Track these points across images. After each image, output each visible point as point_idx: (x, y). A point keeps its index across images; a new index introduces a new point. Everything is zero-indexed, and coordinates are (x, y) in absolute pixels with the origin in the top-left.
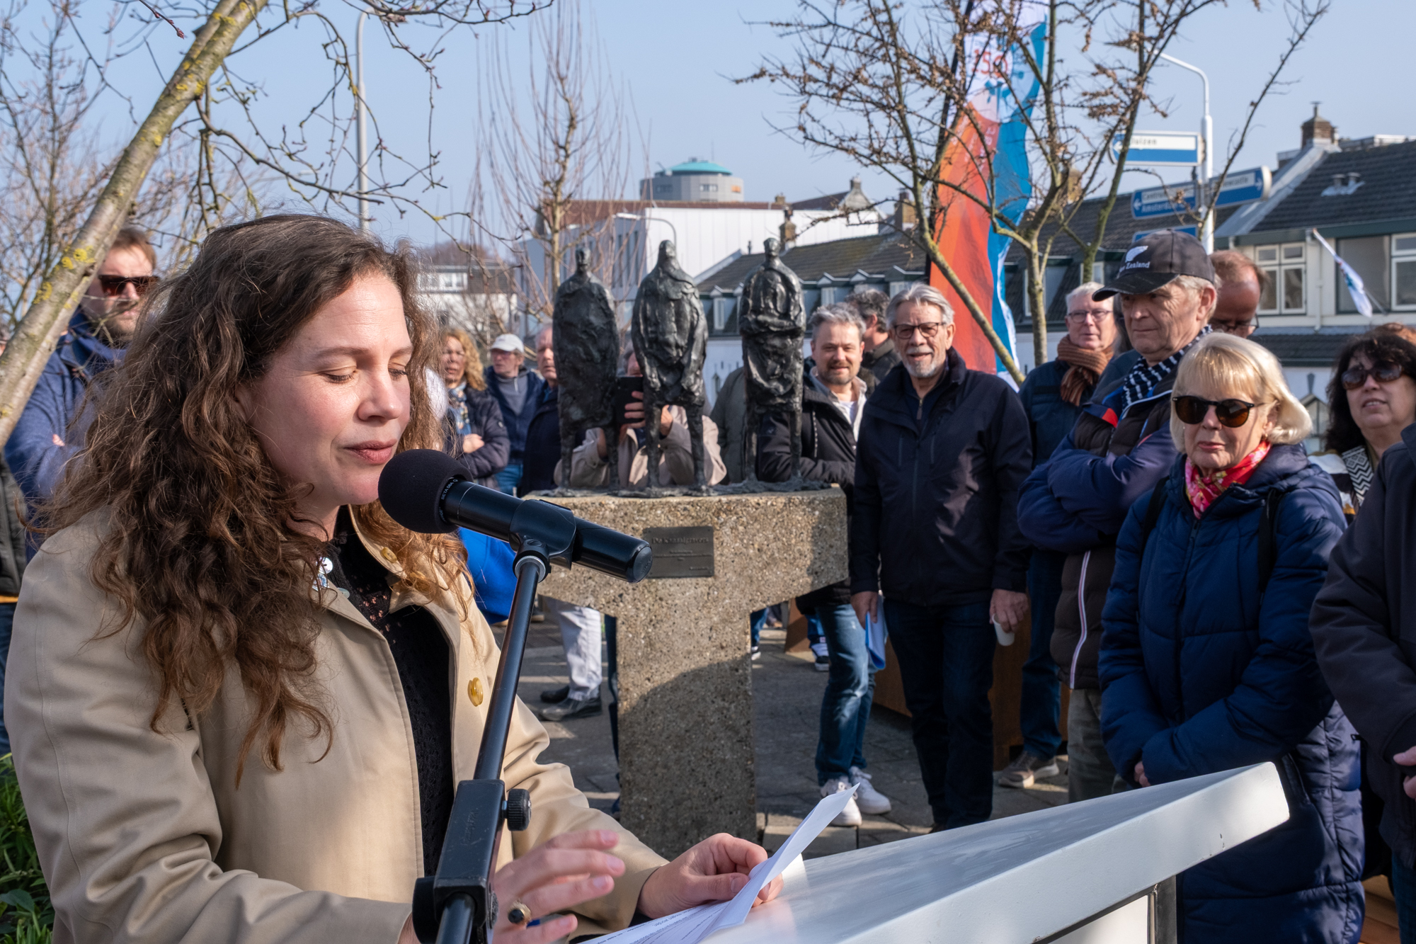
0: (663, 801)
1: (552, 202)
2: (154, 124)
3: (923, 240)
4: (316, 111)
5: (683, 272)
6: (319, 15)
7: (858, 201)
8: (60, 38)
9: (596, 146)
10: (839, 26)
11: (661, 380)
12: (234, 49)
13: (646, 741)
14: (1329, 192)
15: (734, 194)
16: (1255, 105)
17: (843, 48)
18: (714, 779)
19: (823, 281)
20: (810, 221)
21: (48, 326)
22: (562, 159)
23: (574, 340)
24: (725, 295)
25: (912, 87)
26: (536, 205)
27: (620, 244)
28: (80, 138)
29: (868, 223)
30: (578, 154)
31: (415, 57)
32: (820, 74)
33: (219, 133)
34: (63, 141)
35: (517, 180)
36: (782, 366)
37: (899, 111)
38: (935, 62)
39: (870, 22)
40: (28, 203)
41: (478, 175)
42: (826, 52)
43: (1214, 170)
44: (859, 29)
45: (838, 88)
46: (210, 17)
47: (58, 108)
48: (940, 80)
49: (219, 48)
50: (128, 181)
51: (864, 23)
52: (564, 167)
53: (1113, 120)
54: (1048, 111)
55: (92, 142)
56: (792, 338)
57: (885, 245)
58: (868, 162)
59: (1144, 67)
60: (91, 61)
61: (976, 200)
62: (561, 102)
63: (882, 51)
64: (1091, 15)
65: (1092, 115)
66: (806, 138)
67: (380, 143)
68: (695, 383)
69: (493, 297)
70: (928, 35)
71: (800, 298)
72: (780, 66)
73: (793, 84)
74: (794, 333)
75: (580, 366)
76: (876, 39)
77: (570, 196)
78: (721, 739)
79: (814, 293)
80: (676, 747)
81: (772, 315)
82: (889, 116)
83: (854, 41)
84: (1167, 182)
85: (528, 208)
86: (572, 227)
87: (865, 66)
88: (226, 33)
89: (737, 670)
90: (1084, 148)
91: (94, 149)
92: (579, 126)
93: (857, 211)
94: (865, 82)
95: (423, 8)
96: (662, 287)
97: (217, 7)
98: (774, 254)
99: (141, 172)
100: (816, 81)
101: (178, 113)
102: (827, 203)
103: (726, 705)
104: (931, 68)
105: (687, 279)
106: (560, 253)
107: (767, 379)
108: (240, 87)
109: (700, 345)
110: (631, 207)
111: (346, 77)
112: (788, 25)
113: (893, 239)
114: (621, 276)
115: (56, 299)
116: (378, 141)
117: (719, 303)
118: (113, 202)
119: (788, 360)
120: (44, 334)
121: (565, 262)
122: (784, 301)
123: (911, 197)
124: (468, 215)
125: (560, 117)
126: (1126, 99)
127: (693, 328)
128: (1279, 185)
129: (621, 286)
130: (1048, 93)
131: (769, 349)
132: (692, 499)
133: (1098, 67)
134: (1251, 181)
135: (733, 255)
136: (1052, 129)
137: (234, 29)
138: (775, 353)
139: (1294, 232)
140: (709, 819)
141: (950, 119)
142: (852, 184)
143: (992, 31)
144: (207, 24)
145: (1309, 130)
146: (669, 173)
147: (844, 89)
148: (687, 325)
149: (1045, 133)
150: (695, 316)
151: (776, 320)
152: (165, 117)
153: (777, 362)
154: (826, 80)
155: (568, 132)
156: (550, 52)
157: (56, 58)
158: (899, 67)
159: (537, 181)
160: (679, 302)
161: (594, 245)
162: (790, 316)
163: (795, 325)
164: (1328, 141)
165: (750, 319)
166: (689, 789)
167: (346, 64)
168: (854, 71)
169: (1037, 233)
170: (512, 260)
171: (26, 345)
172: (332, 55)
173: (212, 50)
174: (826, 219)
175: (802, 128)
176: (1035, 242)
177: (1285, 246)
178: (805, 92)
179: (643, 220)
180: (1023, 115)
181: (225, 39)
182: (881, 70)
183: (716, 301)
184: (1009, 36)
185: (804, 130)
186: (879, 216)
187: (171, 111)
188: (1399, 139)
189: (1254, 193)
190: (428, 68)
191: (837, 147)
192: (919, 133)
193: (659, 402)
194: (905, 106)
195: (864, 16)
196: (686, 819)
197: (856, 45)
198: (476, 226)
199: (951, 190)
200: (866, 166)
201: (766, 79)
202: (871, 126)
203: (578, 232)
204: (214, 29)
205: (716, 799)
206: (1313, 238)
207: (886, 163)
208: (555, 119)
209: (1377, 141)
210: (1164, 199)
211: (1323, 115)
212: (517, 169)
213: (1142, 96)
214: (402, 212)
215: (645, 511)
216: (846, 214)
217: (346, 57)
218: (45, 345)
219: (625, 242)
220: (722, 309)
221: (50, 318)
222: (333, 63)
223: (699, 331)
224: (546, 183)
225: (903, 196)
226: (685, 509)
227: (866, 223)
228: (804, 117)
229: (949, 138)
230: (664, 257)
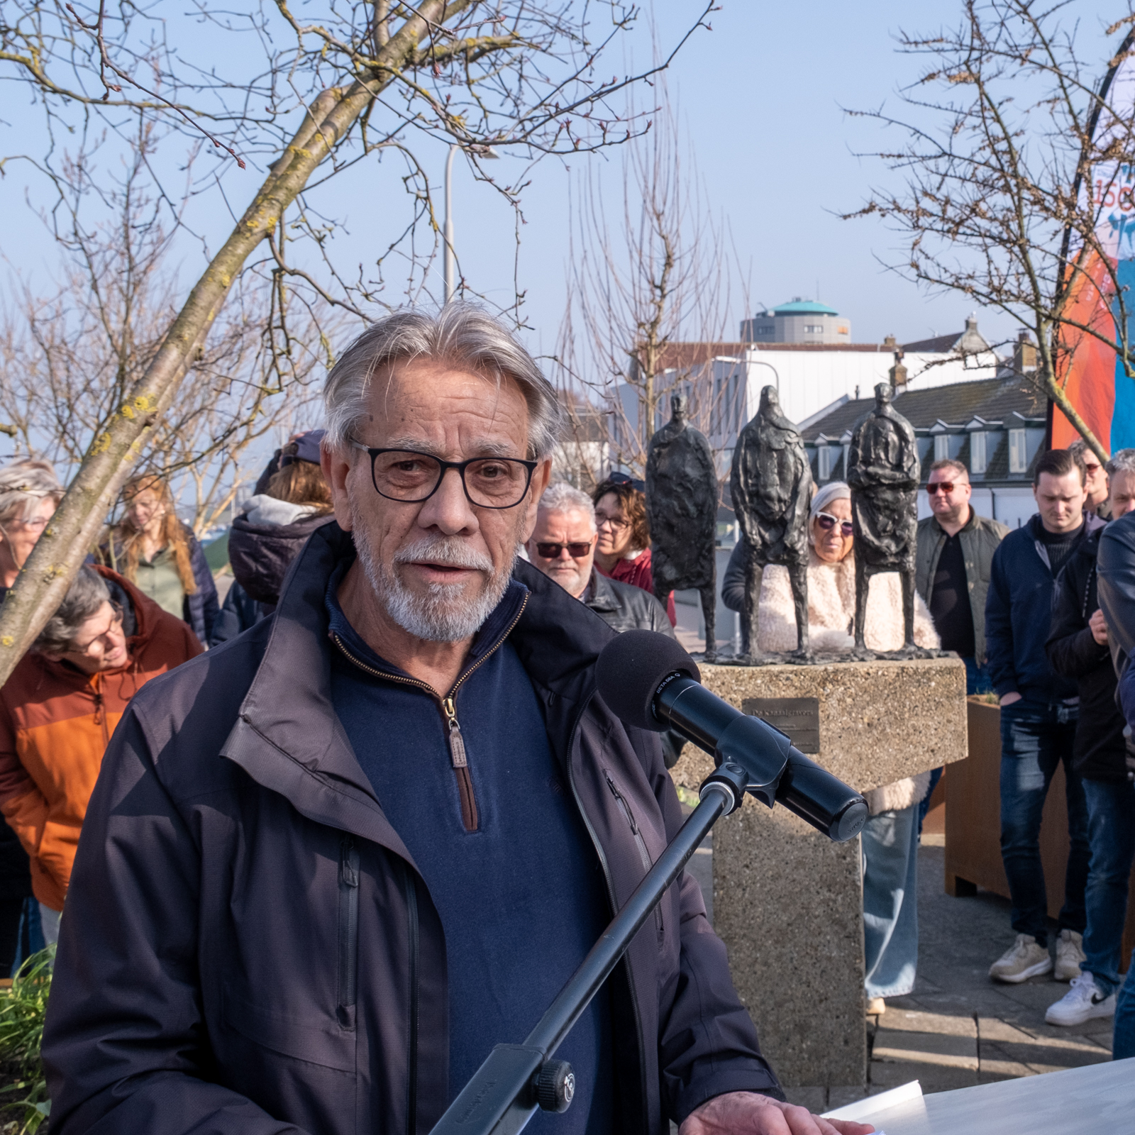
0: (763, 1002)
1: (646, 345)
2: (222, 263)
3: (1047, 384)
4: (395, 248)
5: (787, 421)
6: (400, 147)
7: (975, 343)
8: (137, 177)
9: (693, 285)
10: (955, 157)
11: (762, 537)
12: (307, 185)
13: (745, 935)
15: (841, 336)
17: (960, 178)
18: (819, 979)
19: (937, 428)
20: (924, 364)
21: (105, 480)
22: (658, 299)
23: (669, 493)
24: (830, 443)
25: (1035, 220)
26: (630, 348)
27: (719, 389)
28: (159, 280)
29: (987, 366)
30: (674, 294)
31: (500, 190)
32: (934, 208)
33: (293, 273)
34: (137, 284)
35: (610, 321)
36: (894, 521)
37: (1020, 246)
38: (1060, 192)
39: (988, 150)
40: (104, 348)
41: (569, 317)
42: (941, 184)
44: (976, 159)
45: (953, 222)
46: (286, 151)
47: (134, 249)
48: (1065, 212)
49: (293, 182)
50: (193, 324)
51: (982, 152)
52: (660, 307)
55: (171, 284)
56: (905, 492)
57: (1003, 389)
58: (987, 301)
60: (163, 199)
61: (1106, 342)
62: (658, 241)
63: (1002, 182)
66: (919, 276)
67: (462, 283)
68: (799, 540)
69: (584, 446)
70: (1053, 163)
71: (914, 449)
72: (891, 200)
73: (905, 219)
74: (907, 486)
75: (674, 521)
77: (666, 338)
78: (827, 934)
79: (927, 441)
80: (777, 942)
81: (883, 467)
82: (1011, 252)
83: (971, 171)
85: (621, 351)
86: (667, 371)
87: (983, 199)
88: (300, 166)
89: (844, 858)
91: (173, 291)
92: (676, 264)
93: (975, 354)
94: (983, 216)
95: (510, 138)
96: (763, 436)
97: (293, 140)
98: (885, 400)
99: (208, 314)
101: (248, 252)
102: (942, 344)
103: (833, 896)
104: (1056, 198)
105: (791, 427)
106: (654, 399)
107: (878, 536)
108: (316, 224)
109: (805, 499)
110: (729, 350)
111: (426, 211)
112: (899, 156)
113: (1012, 383)
114: (719, 423)
115: (114, 450)
116: (460, 281)
117: (825, 451)
118: (177, 346)
119: (901, 516)
120: (101, 488)
121: (660, 409)
122: (896, 451)
123: (1033, 337)
124: (555, 358)
125: (656, 255)
127: (797, 480)
129: (720, 433)
131: (881, 504)
132: (795, 667)
135: (840, 399)
137: (309, 162)
138: (887, 508)
140: (814, 1024)
141: (1073, 255)
142: (968, 324)
143: (1122, 159)
144: (283, 156)
146: (771, 313)
147: (961, 222)
148: (790, 478)
150: (800, 467)
151: (888, 472)
152: (234, 255)
153: (889, 517)
154: (940, 214)
155: (665, 271)
156: (646, 187)
157: (133, 196)
158: (1021, 199)
159: (632, 323)
160: (781, 453)
161: (691, 390)
162: (903, 467)
163: (908, 477)
165: (859, 470)
166: (792, 989)
167: (427, 198)
168: (970, 204)
170: (605, 406)
171: (82, 500)
172: (413, 188)
173: (285, 185)
174: (941, 362)
175: (915, 265)
178: (919, 227)
179: (744, 364)
181: (298, 173)
182: (1000, 201)
183: (821, 450)
185: (917, 267)
186: (998, 359)
187: (240, 250)
190: (514, 202)
191: (952, 285)
192: (1043, 269)
193: (761, 562)
194: (1028, 240)
195: (982, 145)
196: (788, 1023)
197: (974, 175)
198: (567, 372)
199: (1078, 330)
200: (985, 304)
201: (876, 214)
202: (990, 262)
203: (674, 376)
204: (288, 162)
205: (821, 1001)
207: (1006, 301)
208: (651, 258)
212: (610, 309)
215: (743, 680)
216: (963, 356)
217: (427, 190)
218: (103, 499)
219: (724, 387)
220: (827, 458)
221: (109, 470)
222: (414, 197)
223: (803, 484)
224: (640, 325)
225: (1023, 336)
226: (788, 679)
227: (984, 367)
228: (917, 254)
229: (1073, 275)
230: (766, 404)
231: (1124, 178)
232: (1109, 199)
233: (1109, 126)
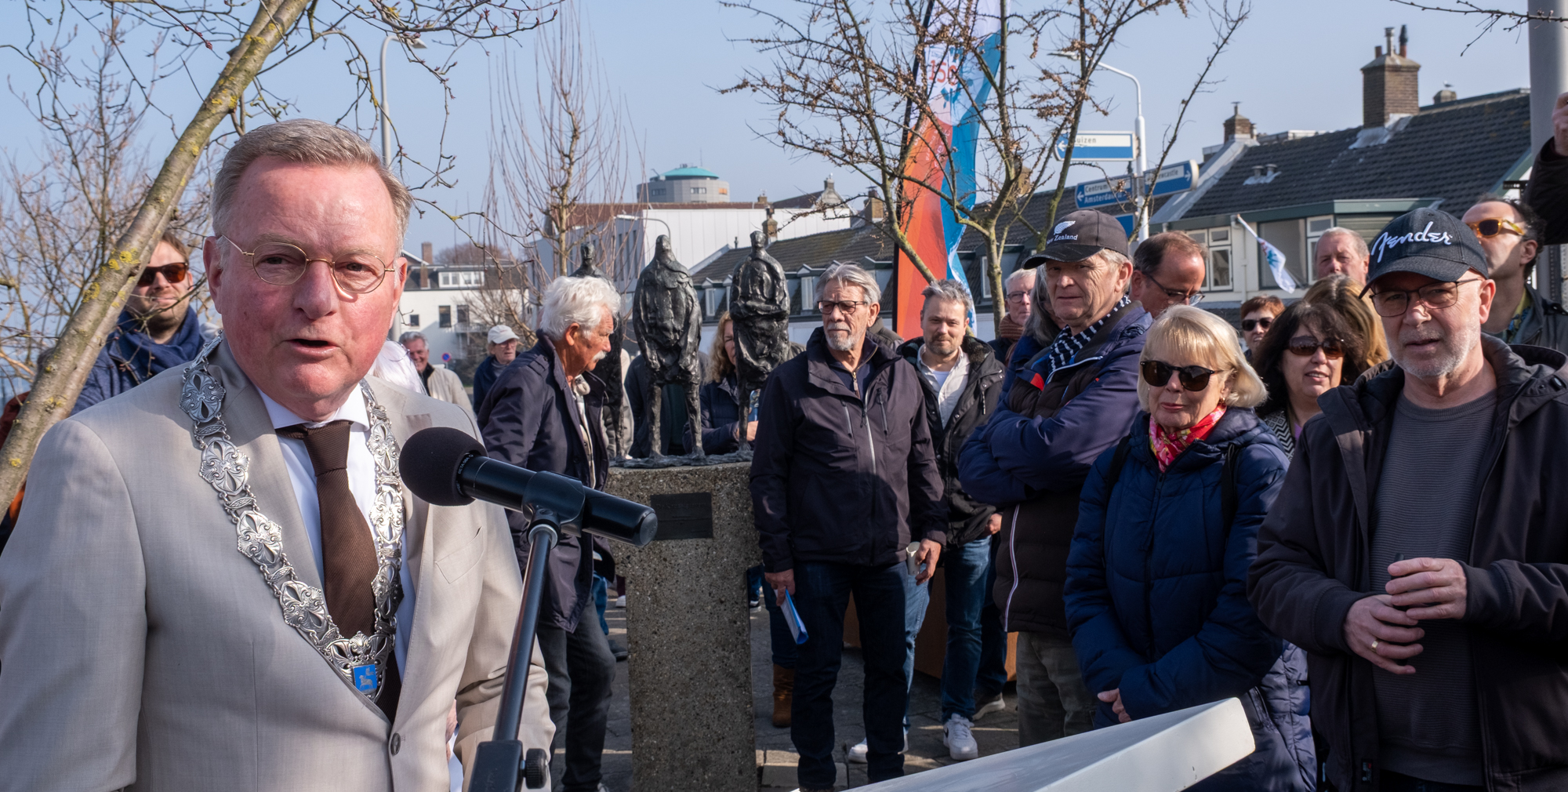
0: (671, 743)
1: (559, 205)
2: (191, 136)
3: (893, 231)
4: (341, 122)
5: (678, 264)
6: (341, 34)
7: (832, 199)
8: (108, 65)
9: (597, 153)
10: (813, 41)
11: (660, 362)
12: (263, 68)
13: (655, 689)
14: (1250, 181)
15: (722, 196)
16: (1185, 103)
17: (817, 59)
18: (716, 722)
19: (803, 271)
20: (791, 216)
21: (97, 323)
22: (567, 166)
24: (715, 286)
25: (880, 94)
26: (545, 208)
27: (621, 242)
28: (132, 156)
29: (842, 217)
30: (581, 161)
31: (431, 71)
32: (797, 84)
34: (112, 159)
35: (527, 186)
36: (770, 346)
37: (868, 116)
38: (899, 71)
39: (840, 36)
40: (86, 216)
41: (492, 182)
42: (801, 65)
43: (1148, 161)
44: (831, 43)
45: (812, 96)
46: (243, 39)
47: (108, 129)
48: (904, 87)
49: (250, 66)
50: (169, 188)
51: (834, 37)
52: (569, 173)
53: (1060, 119)
54: (1002, 113)
55: (143, 159)
56: (777, 321)
57: (857, 238)
58: (842, 162)
59: (1086, 72)
60: (135, 82)
61: (939, 194)
62: (565, 116)
63: (851, 63)
64: (1038, 26)
65: (1041, 115)
66: (785, 142)
67: (400, 151)
68: (691, 363)
69: (508, 293)
70: (893, 46)
71: (784, 285)
72: (760, 78)
73: (773, 95)
74: (780, 316)
76: (846, 52)
77: (575, 199)
78: (723, 685)
79: (795, 282)
80: (682, 693)
81: (759, 301)
82: (860, 120)
83: (827, 53)
84: (1110, 175)
85: (537, 210)
86: (577, 228)
87: (837, 77)
88: (256, 51)
89: (735, 622)
90: (1035, 145)
91: (145, 166)
92: (582, 136)
93: (833, 207)
94: (837, 91)
95: (437, 25)
96: (659, 277)
97: (249, 30)
98: (760, 245)
99: (181, 180)
100: (793, 90)
101: (214, 126)
102: (804, 202)
103: (727, 654)
104: (896, 75)
105: (682, 270)
106: (566, 250)
107: (757, 358)
108: (272, 103)
109: (695, 330)
110: (629, 209)
111: (367, 90)
112: (766, 41)
113: (864, 232)
114: (622, 270)
115: (104, 298)
116: (398, 149)
117: (710, 292)
118: (155, 207)
119: (775, 341)
120: (93, 330)
121: (571, 258)
122: (770, 287)
123: (880, 192)
124: (482, 214)
125: (564, 129)
126: (1071, 100)
127: (688, 314)
128: (1206, 176)
129: (623, 280)
130: (1001, 97)
131: (758, 331)
132: (691, 468)
133: (1045, 72)
134: (1180, 174)
135: (721, 250)
136: (1005, 129)
137: (264, 48)
138: (763, 335)
139: (1220, 217)
140: (713, 759)
141: (913, 123)
142: (826, 184)
144: (240, 44)
145: (1230, 127)
146: (663, 178)
147: (818, 97)
148: (683, 311)
149: (1000, 132)
150: (690, 303)
151: (763, 305)
152: (201, 129)
153: (765, 343)
154: (802, 90)
155: (572, 142)
156: (555, 71)
157: (105, 83)
158: (868, 76)
159: (545, 187)
160: (675, 291)
161: (597, 243)
162: (775, 301)
163: (780, 309)
164: (1248, 136)
165: (740, 304)
166: (695, 731)
167: (368, 79)
168: (827, 81)
169: (994, 222)
170: (524, 258)
171: (77, 340)
172: (355, 70)
173: (244, 68)
174: (805, 215)
175: (782, 133)
176: (993, 230)
177: (1211, 230)
178: (784, 101)
179: (640, 221)
180: (975, 114)
181: (255, 57)
182: (851, 79)
183: (707, 291)
184: (963, 45)
185: (784, 135)
186: (851, 212)
187: (207, 124)
188: (1311, 133)
189: (1184, 184)
190: (442, 81)
191: (813, 150)
192: (887, 135)
193: (659, 382)
194: (874, 111)
195: (835, 32)
196: (692, 759)
197: (829, 57)
198: (491, 226)
199: (917, 185)
200: (840, 165)
201: (749, 89)
202: (843, 129)
203: (583, 231)
204: (246, 48)
205: (719, 740)
206: (1237, 222)
207: (858, 162)
208: (560, 131)
209: (1290, 135)
210: (1108, 190)
211: (1243, 113)
212: (527, 176)
213: (1085, 98)
214: (421, 213)
215: (648, 480)
216: (823, 209)
217: (367, 72)
218: (95, 340)
219: (625, 240)
220: (713, 297)
221: (99, 315)
222: (356, 78)
223: (694, 316)
224: (553, 188)
225: (872, 194)
226: (685, 478)
227: (840, 217)
228: (783, 123)
229: (912, 139)
230: (661, 250)
231: (951, 58)
232: (940, 75)
233: (938, 15)
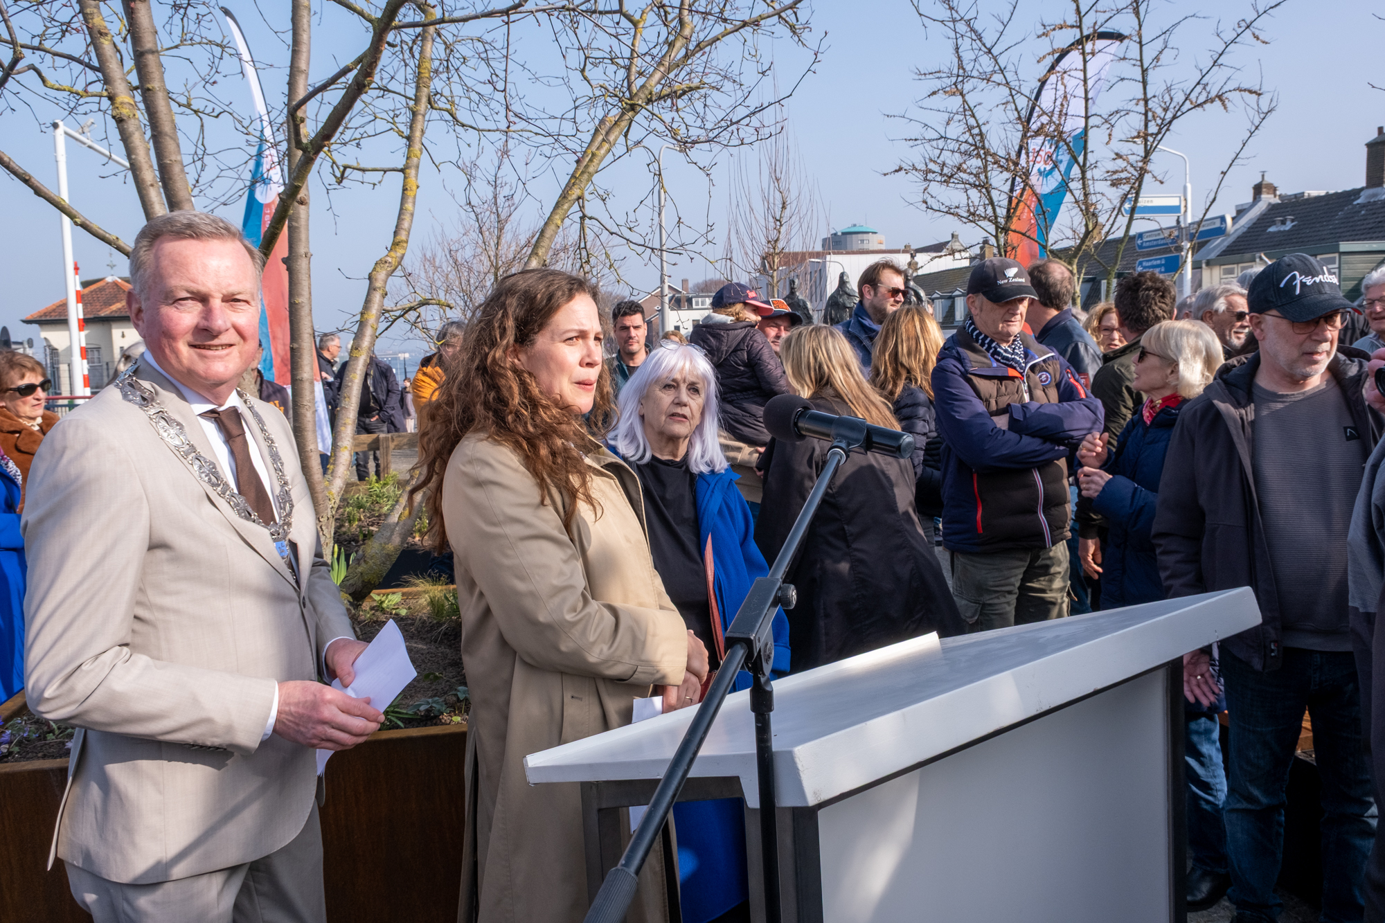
1: (772, 253)
2: (556, 214)
5: (854, 291)
7: (957, 246)
9: (798, 219)
10: (948, 138)
14: (1272, 229)
15: (881, 245)
16: (1224, 173)
17: (951, 151)
20: (928, 259)
22: (778, 227)
25: (995, 173)
26: (763, 255)
29: (965, 259)
30: (787, 223)
31: (701, 169)
32: (936, 168)
33: (590, 218)
34: (502, 228)
35: (752, 241)
37: (986, 188)
38: (1010, 156)
39: (968, 134)
41: (730, 236)
42: (940, 154)
43: (1193, 216)
44: (961, 139)
45: (947, 176)
46: (585, 152)
47: (500, 210)
48: (1012, 168)
49: (591, 169)
51: (964, 135)
52: (779, 232)
53: (1127, 187)
54: (1084, 184)
58: (967, 221)
59: (1148, 153)
62: (777, 193)
63: (975, 152)
64: (1113, 122)
65: (1113, 185)
66: (928, 208)
70: (1006, 140)
72: (911, 164)
73: (920, 176)
76: (971, 145)
77: (783, 249)
82: (980, 192)
83: (958, 146)
84: (1164, 226)
85: (758, 257)
86: (782, 268)
87: (964, 162)
88: (594, 160)
90: (1108, 206)
92: (788, 207)
93: (960, 251)
94: (965, 171)
95: (704, 139)
96: (841, 301)
97: (588, 146)
98: (909, 278)
99: (550, 241)
100: (934, 172)
101: (570, 207)
102: (937, 248)
104: (1007, 160)
105: (856, 296)
106: (777, 283)
108: (601, 192)
110: (818, 255)
111: (661, 182)
112: (916, 140)
116: (678, 220)
118: (536, 259)
123: (993, 241)
125: (777, 202)
126: (1136, 174)
128: (1237, 226)
129: (816, 301)
130: (1083, 172)
133: (1117, 154)
134: (1217, 224)
136: (1086, 195)
137: (599, 157)
139: (1248, 256)
141: (1017, 193)
142: (954, 235)
143: (1047, 135)
144: (583, 156)
145: (1258, 190)
146: (839, 234)
147: (952, 176)
149: (1082, 198)
152: (561, 210)
154: (940, 172)
155: (782, 211)
156: (771, 164)
157: (498, 182)
158: (987, 161)
159: (764, 241)
160: (851, 310)
164: (1272, 196)
167: (660, 175)
168: (957, 165)
169: (1076, 261)
172: (652, 170)
173: (586, 171)
174: (940, 257)
175: (925, 202)
176: (1075, 267)
177: (1241, 265)
178: (927, 180)
179: (824, 263)
180: (1064, 186)
181: (594, 164)
182: (975, 163)
184: (1058, 137)
185: (926, 203)
186: (971, 255)
187: (566, 207)
188: (1323, 193)
189: (1220, 231)
190: (708, 175)
191: (947, 212)
192: (999, 201)
194: (991, 185)
195: (964, 131)
197: (959, 149)
199: (1020, 235)
200: (966, 223)
201: (903, 172)
202: (968, 198)
204: (587, 159)
206: (1261, 259)
207: (978, 220)
208: (774, 204)
209: (1306, 195)
210: (1162, 236)
211: (1268, 179)
212: (752, 234)
213: (1146, 171)
216: (952, 253)
217: (660, 170)
219: (814, 275)
222: (653, 174)
224: (769, 242)
225: (986, 242)
227: (963, 259)
228: (926, 194)
229: (1017, 204)
230: (843, 283)
231: (1048, 146)
232: (1039, 159)
233: (1039, 117)
